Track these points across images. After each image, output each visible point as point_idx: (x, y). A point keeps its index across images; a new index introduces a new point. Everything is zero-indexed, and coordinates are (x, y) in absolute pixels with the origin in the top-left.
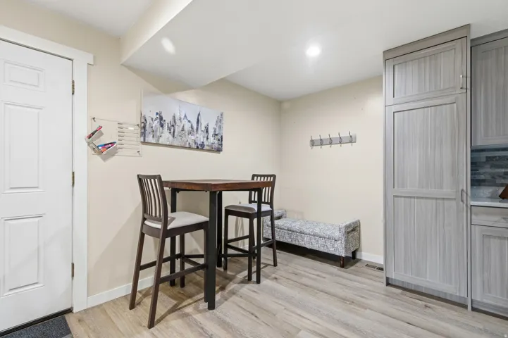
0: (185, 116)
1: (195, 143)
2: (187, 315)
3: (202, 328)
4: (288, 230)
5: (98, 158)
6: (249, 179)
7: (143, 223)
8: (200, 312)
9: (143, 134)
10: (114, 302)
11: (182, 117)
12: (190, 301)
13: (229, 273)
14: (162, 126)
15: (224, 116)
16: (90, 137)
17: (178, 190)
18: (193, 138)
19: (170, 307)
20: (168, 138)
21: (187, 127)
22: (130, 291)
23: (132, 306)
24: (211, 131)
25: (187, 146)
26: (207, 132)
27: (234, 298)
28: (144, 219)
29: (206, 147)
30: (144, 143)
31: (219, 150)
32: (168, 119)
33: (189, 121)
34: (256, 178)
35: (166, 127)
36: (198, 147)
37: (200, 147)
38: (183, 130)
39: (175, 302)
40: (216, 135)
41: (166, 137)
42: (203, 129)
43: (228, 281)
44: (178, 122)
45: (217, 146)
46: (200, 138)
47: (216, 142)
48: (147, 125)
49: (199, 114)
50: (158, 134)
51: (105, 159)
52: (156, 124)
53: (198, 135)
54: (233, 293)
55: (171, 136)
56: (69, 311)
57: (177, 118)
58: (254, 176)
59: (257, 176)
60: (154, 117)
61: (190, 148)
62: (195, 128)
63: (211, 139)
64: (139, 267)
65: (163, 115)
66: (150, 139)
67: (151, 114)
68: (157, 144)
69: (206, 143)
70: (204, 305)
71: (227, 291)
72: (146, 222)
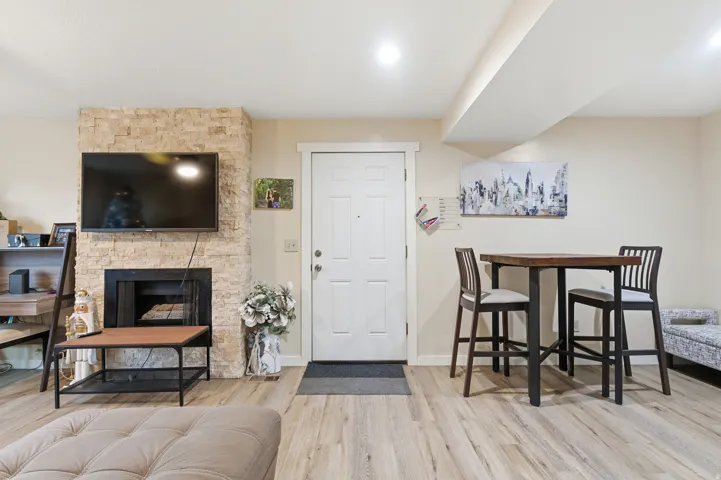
0: (510, 179)
1: (525, 209)
2: (505, 400)
3: (518, 417)
4: (706, 343)
5: (424, 233)
6: (615, 253)
7: (461, 296)
8: (521, 403)
9: (463, 206)
10: (438, 368)
11: (506, 181)
12: (511, 390)
13: (574, 379)
14: (482, 195)
15: (569, 168)
16: (417, 215)
17: (500, 265)
18: (521, 203)
19: (488, 388)
20: (489, 208)
21: (513, 191)
22: (450, 364)
23: (453, 375)
24: (548, 191)
25: (513, 213)
26: (541, 193)
27: (571, 407)
28: (462, 292)
29: (540, 213)
30: (464, 215)
31: (561, 215)
32: (488, 186)
33: (515, 184)
34: (626, 251)
35: (486, 195)
36: (528, 214)
37: (532, 213)
38: (507, 195)
39: (494, 386)
40: (556, 195)
41: (487, 205)
42: (536, 189)
43: (568, 387)
44: (500, 187)
45: (558, 209)
46: (532, 202)
47: (556, 204)
48: (467, 196)
49: (529, 173)
50: (478, 205)
51: (429, 234)
52: (476, 194)
53: (527, 199)
54: (572, 401)
55: (492, 205)
56: (405, 362)
57: (499, 182)
58: (623, 249)
59: (630, 248)
60: (474, 187)
61: (517, 215)
62: (524, 191)
63: (548, 201)
64: (458, 340)
65: (483, 183)
66: (469, 210)
67: (470, 184)
68: (477, 215)
69: (540, 207)
70: (526, 399)
71: (563, 396)
72: (464, 295)
